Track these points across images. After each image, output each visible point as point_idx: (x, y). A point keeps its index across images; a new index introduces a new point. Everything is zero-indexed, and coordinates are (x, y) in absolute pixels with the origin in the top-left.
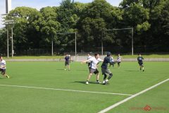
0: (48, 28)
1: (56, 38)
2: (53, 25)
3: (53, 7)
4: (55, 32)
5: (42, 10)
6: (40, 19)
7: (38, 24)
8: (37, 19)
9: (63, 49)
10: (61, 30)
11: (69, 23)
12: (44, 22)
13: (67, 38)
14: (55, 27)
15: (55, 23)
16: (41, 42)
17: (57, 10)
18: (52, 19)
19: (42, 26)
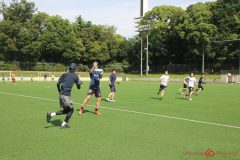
0: (198, 33)
3: (206, 4)
5: (190, 9)
10: (217, 36)
12: (192, 26)
14: (208, 32)
15: (208, 26)
17: (212, 8)
18: (204, 21)
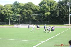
1: (11, 17)
2: (10, 12)
4: (11, 15)
6: (4, 9)
7: (3, 11)
8: (3, 9)
9: (14, 22)
11: (17, 12)
13: (16, 18)
16: (4, 19)
19: (5, 12)
